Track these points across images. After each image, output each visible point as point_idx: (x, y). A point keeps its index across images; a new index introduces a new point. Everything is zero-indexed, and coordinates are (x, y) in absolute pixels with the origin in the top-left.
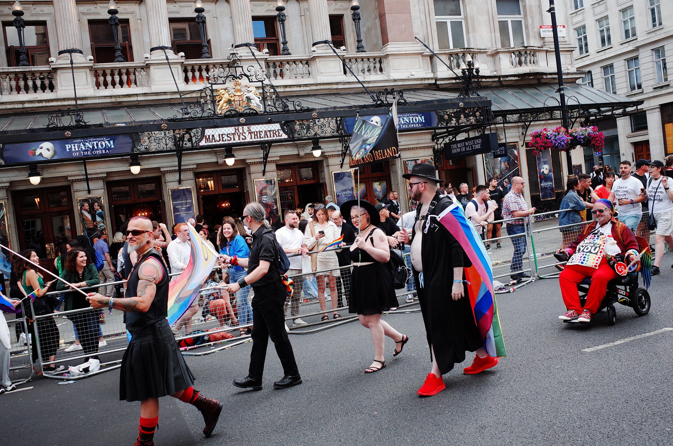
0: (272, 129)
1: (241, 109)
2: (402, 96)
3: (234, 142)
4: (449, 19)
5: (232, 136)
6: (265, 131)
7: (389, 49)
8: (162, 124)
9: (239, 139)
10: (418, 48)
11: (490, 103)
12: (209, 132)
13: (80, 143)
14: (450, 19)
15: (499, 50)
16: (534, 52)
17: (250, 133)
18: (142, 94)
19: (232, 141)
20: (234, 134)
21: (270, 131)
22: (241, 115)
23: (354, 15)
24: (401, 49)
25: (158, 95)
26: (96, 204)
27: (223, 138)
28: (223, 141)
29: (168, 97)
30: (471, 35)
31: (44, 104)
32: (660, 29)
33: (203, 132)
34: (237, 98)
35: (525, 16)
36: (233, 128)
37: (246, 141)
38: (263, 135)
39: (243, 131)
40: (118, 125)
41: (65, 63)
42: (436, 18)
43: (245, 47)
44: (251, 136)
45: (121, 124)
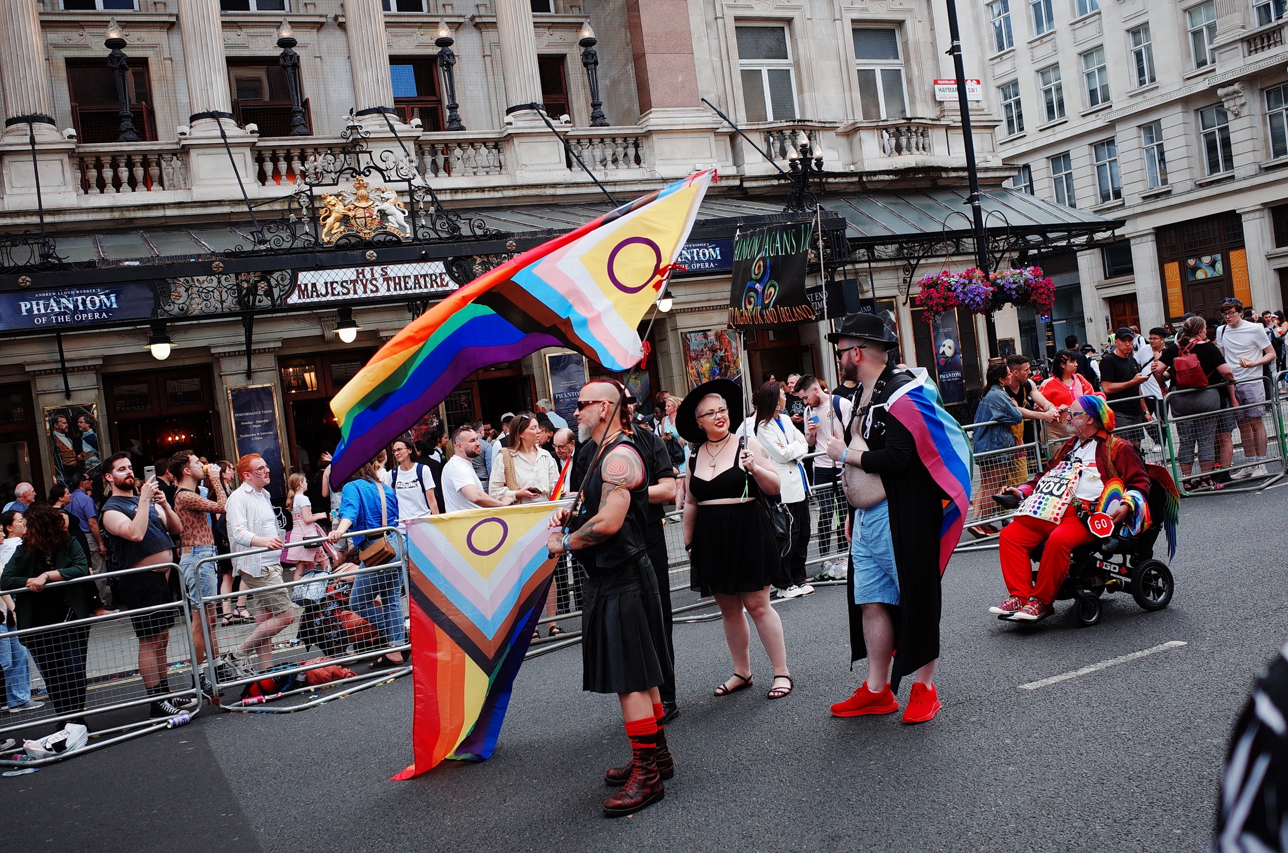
0: (429, 272)
1: (367, 234)
3: (356, 296)
4: (764, 66)
6: (416, 277)
7: (652, 121)
8: (213, 262)
9: (365, 292)
10: (708, 118)
11: (842, 223)
12: (305, 278)
13: (48, 299)
14: (768, 65)
15: (859, 125)
16: (924, 129)
17: (387, 279)
18: (174, 204)
19: (351, 296)
20: (354, 282)
21: (424, 276)
22: (369, 245)
23: (585, 55)
24: (675, 121)
25: (206, 206)
26: (82, 419)
27: (333, 289)
28: (333, 294)
29: (226, 209)
30: (806, 95)
32: (1152, 89)
33: (294, 278)
34: (360, 213)
35: (907, 60)
36: (353, 269)
37: (379, 294)
38: (411, 283)
39: (373, 275)
40: (127, 263)
41: (20, 141)
42: (740, 64)
43: (375, 115)
44: (388, 285)
45: (131, 263)
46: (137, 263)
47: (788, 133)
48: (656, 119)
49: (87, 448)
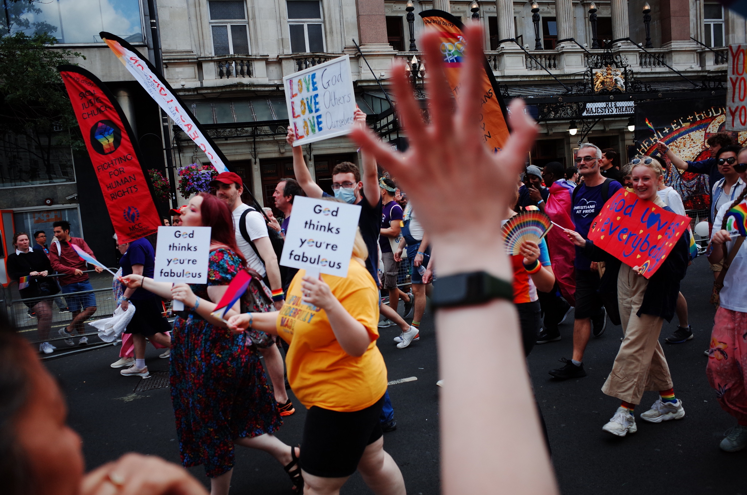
0: (631, 105)
1: (610, 88)
2: (720, 84)
3: (605, 114)
4: (712, 22)
5: (604, 110)
6: (626, 107)
7: (673, 46)
8: (559, 98)
9: (608, 112)
10: (691, 45)
12: (589, 105)
14: (714, 22)
17: (616, 108)
20: (605, 108)
21: (629, 107)
22: (611, 93)
24: (682, 46)
25: (511, 78)
28: (598, 113)
29: (518, 79)
30: (730, 35)
33: (585, 106)
34: (608, 80)
36: (605, 103)
37: (613, 113)
38: (624, 110)
39: (611, 106)
40: (529, 97)
42: (705, 21)
43: (569, 42)
44: (617, 110)
45: (531, 97)
46: (533, 97)
48: (675, 45)
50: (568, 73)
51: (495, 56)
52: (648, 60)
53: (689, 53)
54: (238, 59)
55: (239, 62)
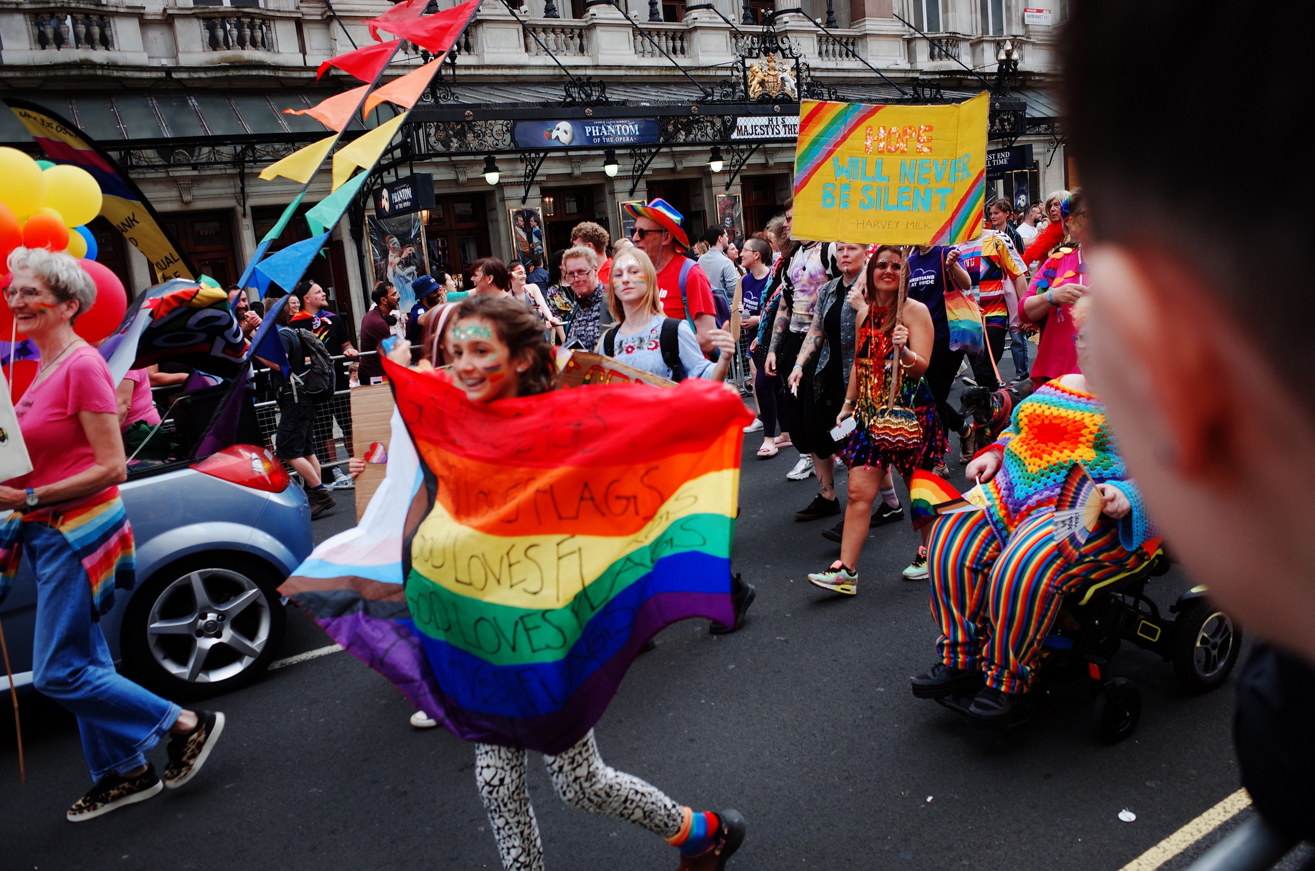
1: (774, 93)
2: (938, 92)
3: (768, 136)
5: (765, 129)
7: (867, 27)
8: (691, 106)
9: (773, 134)
10: (896, 27)
11: (1024, 106)
12: (741, 121)
13: (601, 125)
17: (785, 126)
18: (593, 66)
19: (765, 136)
20: (767, 126)
22: (776, 101)
24: (881, 28)
25: (610, 69)
26: (532, 219)
27: (756, 130)
28: (756, 134)
29: (622, 72)
31: (472, 72)
33: (735, 121)
34: (771, 79)
36: (767, 118)
37: (780, 136)
39: (777, 122)
40: (642, 104)
41: (492, 13)
43: (705, 10)
44: (785, 130)
45: (645, 104)
46: (648, 105)
47: (944, 41)
48: (871, 24)
49: (535, 240)
50: (705, 65)
51: (581, 30)
52: (831, 47)
53: (891, 39)
54: (79, 10)
55: (80, 16)
